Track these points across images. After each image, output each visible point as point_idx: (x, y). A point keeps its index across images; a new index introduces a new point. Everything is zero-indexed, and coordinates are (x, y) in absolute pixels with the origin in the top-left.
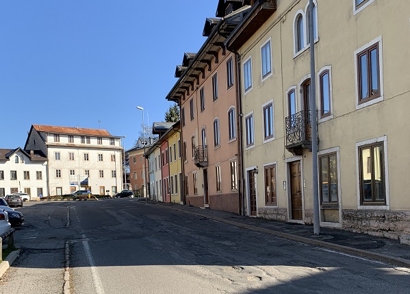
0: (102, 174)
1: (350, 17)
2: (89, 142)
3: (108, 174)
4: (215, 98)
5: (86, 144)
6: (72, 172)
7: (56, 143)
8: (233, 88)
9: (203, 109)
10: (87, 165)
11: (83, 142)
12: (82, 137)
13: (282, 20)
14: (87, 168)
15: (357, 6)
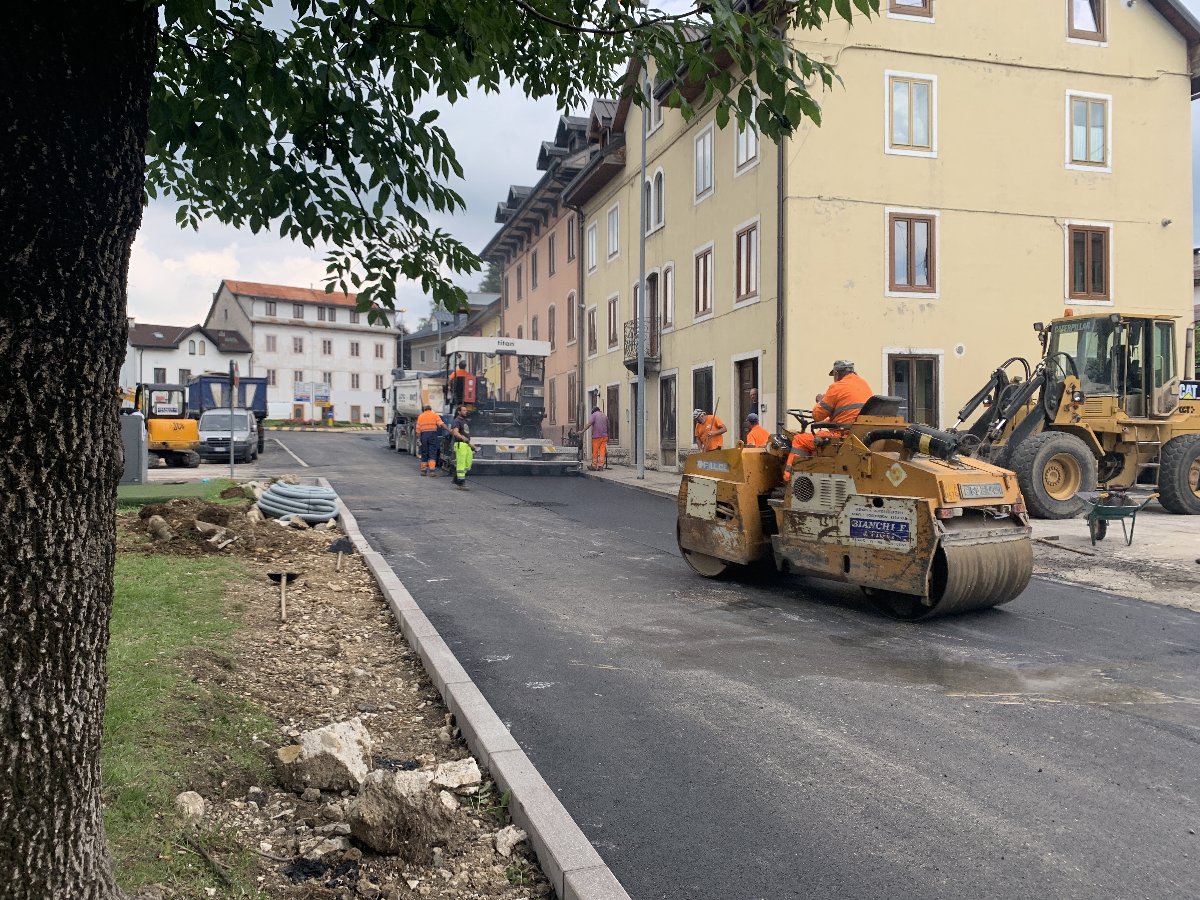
0: (355, 382)
1: (691, 207)
2: (332, 318)
3: (367, 383)
4: (552, 273)
5: (327, 322)
6: (298, 376)
7: (269, 318)
8: (575, 263)
9: (535, 285)
10: (327, 363)
11: (321, 317)
12: (320, 307)
13: (630, 182)
14: (327, 369)
15: (697, 196)
